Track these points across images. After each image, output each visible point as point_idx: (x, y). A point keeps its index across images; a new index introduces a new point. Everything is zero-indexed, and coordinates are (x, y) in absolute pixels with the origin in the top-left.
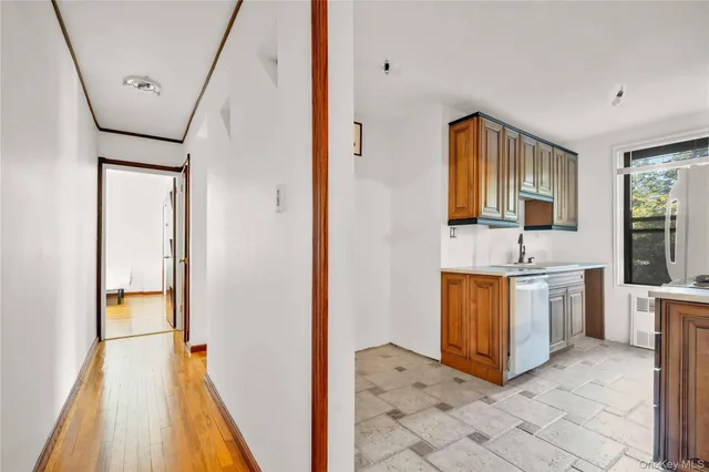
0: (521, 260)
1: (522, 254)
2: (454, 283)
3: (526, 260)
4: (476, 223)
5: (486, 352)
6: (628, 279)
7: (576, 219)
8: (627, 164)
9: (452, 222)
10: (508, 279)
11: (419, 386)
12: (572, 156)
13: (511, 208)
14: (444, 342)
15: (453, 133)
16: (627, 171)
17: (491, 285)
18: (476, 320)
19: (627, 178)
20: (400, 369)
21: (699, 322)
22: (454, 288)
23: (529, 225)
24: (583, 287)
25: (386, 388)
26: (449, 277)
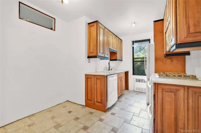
0: (109, 70)
1: (109, 68)
2: (90, 78)
3: (110, 69)
4: (96, 57)
5: (100, 101)
6: (134, 74)
7: (122, 58)
8: (133, 44)
9: (89, 57)
10: (107, 76)
11: (77, 119)
12: (121, 41)
13: (107, 54)
14: (86, 99)
15: (89, 27)
16: (133, 46)
17: (102, 78)
18: (97, 91)
19: (133, 47)
20: (70, 112)
21: (166, 90)
22: (89, 80)
23: (111, 59)
24: (124, 77)
25: (62, 124)
26: (88, 76)
